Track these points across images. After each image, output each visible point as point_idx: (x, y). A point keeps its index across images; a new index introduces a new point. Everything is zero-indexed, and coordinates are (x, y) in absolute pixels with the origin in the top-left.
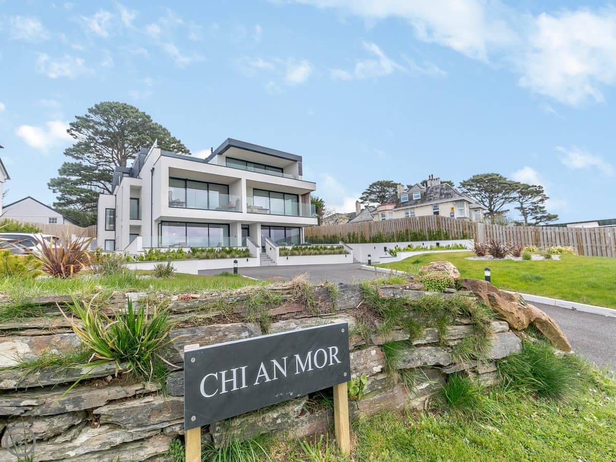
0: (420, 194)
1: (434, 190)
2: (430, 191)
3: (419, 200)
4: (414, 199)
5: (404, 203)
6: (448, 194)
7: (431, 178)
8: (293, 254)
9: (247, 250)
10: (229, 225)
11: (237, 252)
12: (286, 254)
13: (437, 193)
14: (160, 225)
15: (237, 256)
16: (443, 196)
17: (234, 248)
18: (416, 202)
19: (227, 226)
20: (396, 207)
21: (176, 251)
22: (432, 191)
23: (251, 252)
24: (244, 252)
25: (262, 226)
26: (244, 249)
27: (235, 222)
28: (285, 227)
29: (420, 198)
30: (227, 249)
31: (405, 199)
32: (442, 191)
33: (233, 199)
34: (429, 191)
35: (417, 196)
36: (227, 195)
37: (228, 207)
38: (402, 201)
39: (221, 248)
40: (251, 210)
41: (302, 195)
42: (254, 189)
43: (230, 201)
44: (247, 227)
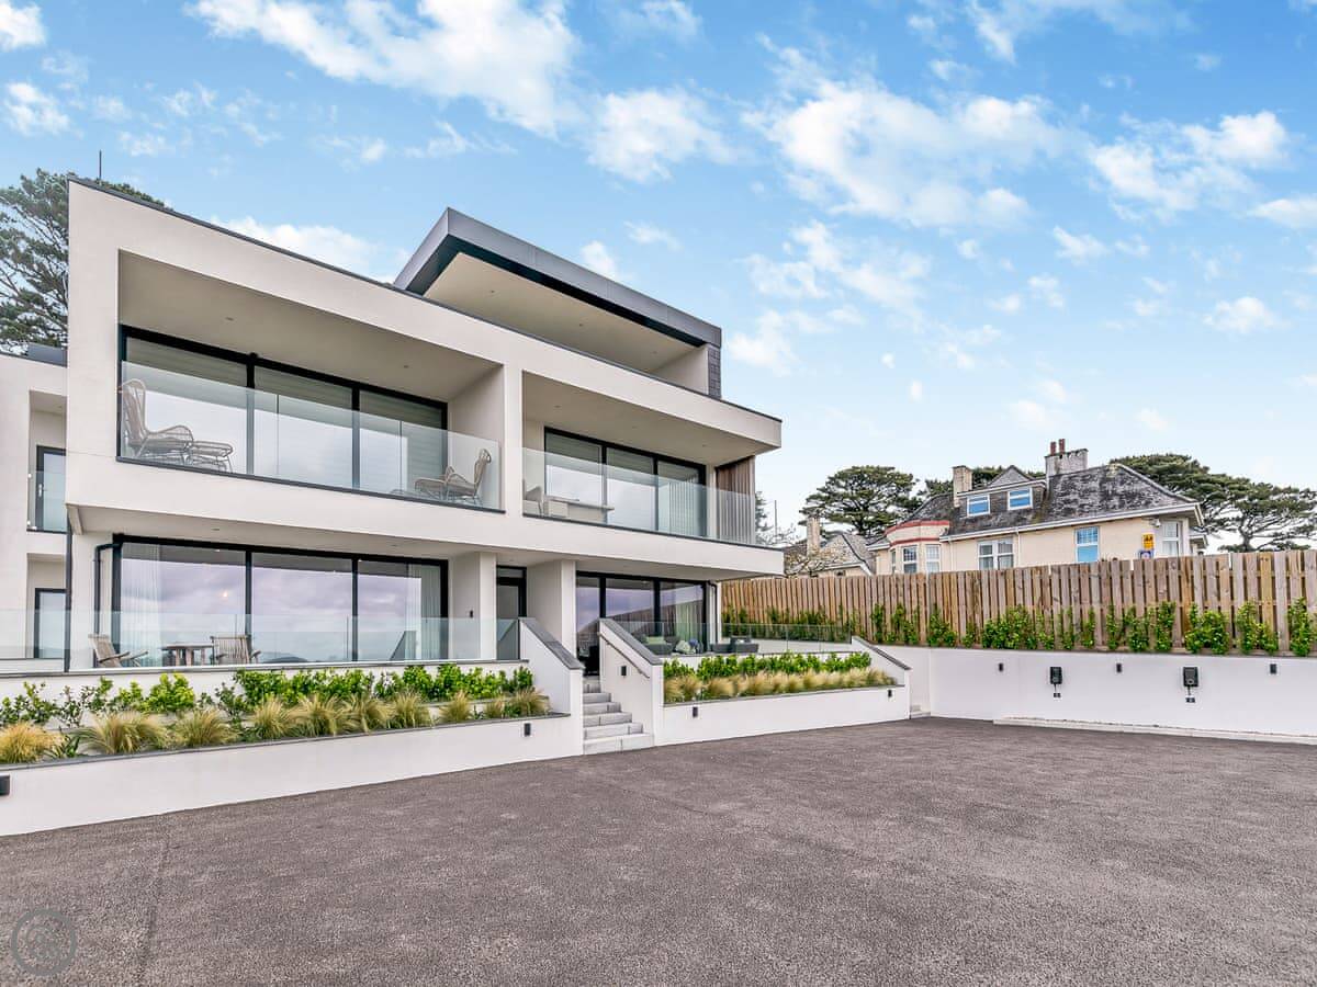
0: (1030, 495)
1: (1079, 484)
2: (1064, 488)
3: (1028, 511)
4: (1010, 508)
5: (974, 520)
6: (1131, 496)
7: (1058, 451)
8: (712, 694)
9: (525, 681)
10: (443, 565)
11: (477, 688)
12: (689, 695)
13: (1089, 491)
14: (108, 555)
15: (480, 708)
16: (1115, 501)
17: (465, 670)
18: (1019, 518)
19: (436, 570)
20: (950, 532)
21: (146, 693)
22: (1068, 487)
23: (541, 686)
24: (509, 688)
25: (579, 574)
26: (510, 670)
27: (473, 555)
28: (657, 581)
29: (1031, 506)
30: (433, 673)
31: (983, 507)
32: (1109, 487)
33: (464, 450)
34: (1059, 486)
35: (1021, 499)
36: (439, 431)
37: (442, 490)
38: (969, 516)
39: (400, 672)
40: (537, 505)
41: (719, 469)
42: (548, 430)
43: (451, 463)
44: (517, 574)
